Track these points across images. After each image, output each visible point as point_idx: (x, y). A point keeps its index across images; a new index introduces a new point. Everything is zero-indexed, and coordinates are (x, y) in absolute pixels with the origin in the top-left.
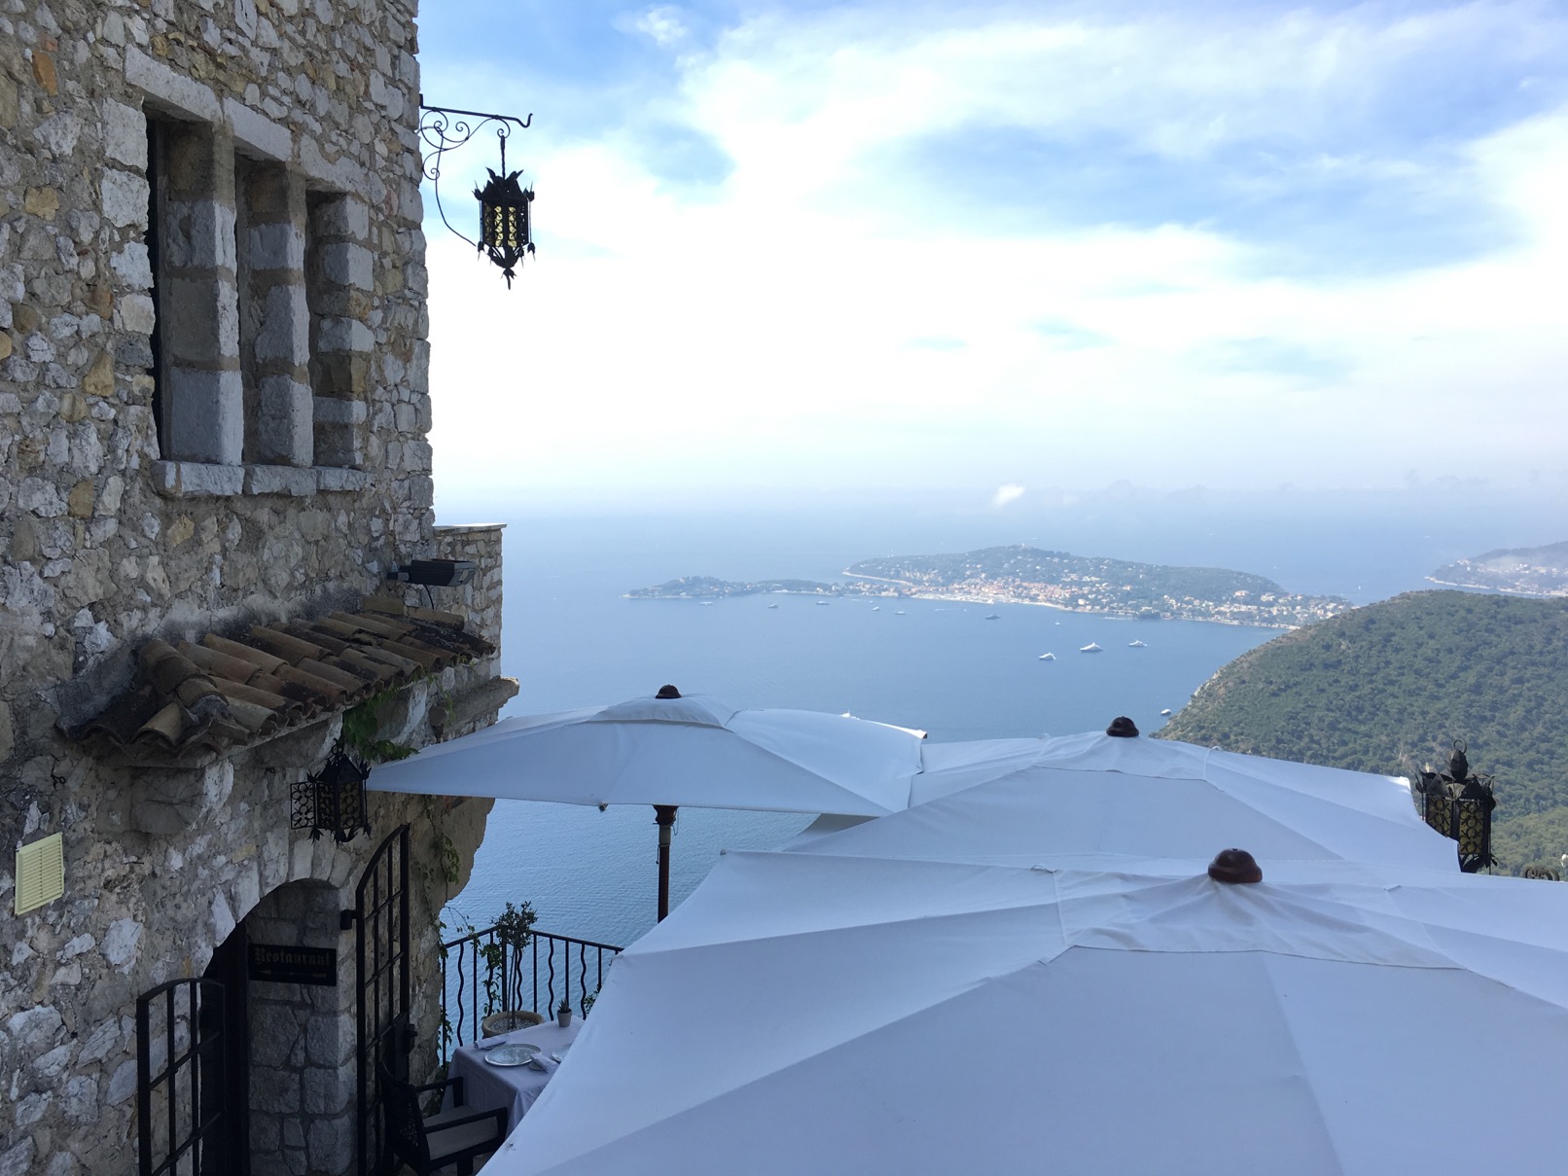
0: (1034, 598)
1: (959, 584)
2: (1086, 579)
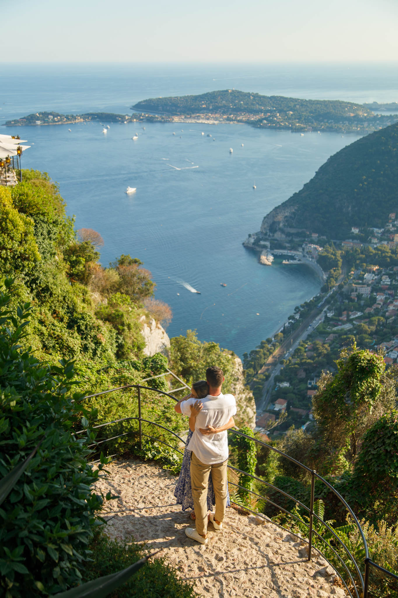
1: (198, 113)
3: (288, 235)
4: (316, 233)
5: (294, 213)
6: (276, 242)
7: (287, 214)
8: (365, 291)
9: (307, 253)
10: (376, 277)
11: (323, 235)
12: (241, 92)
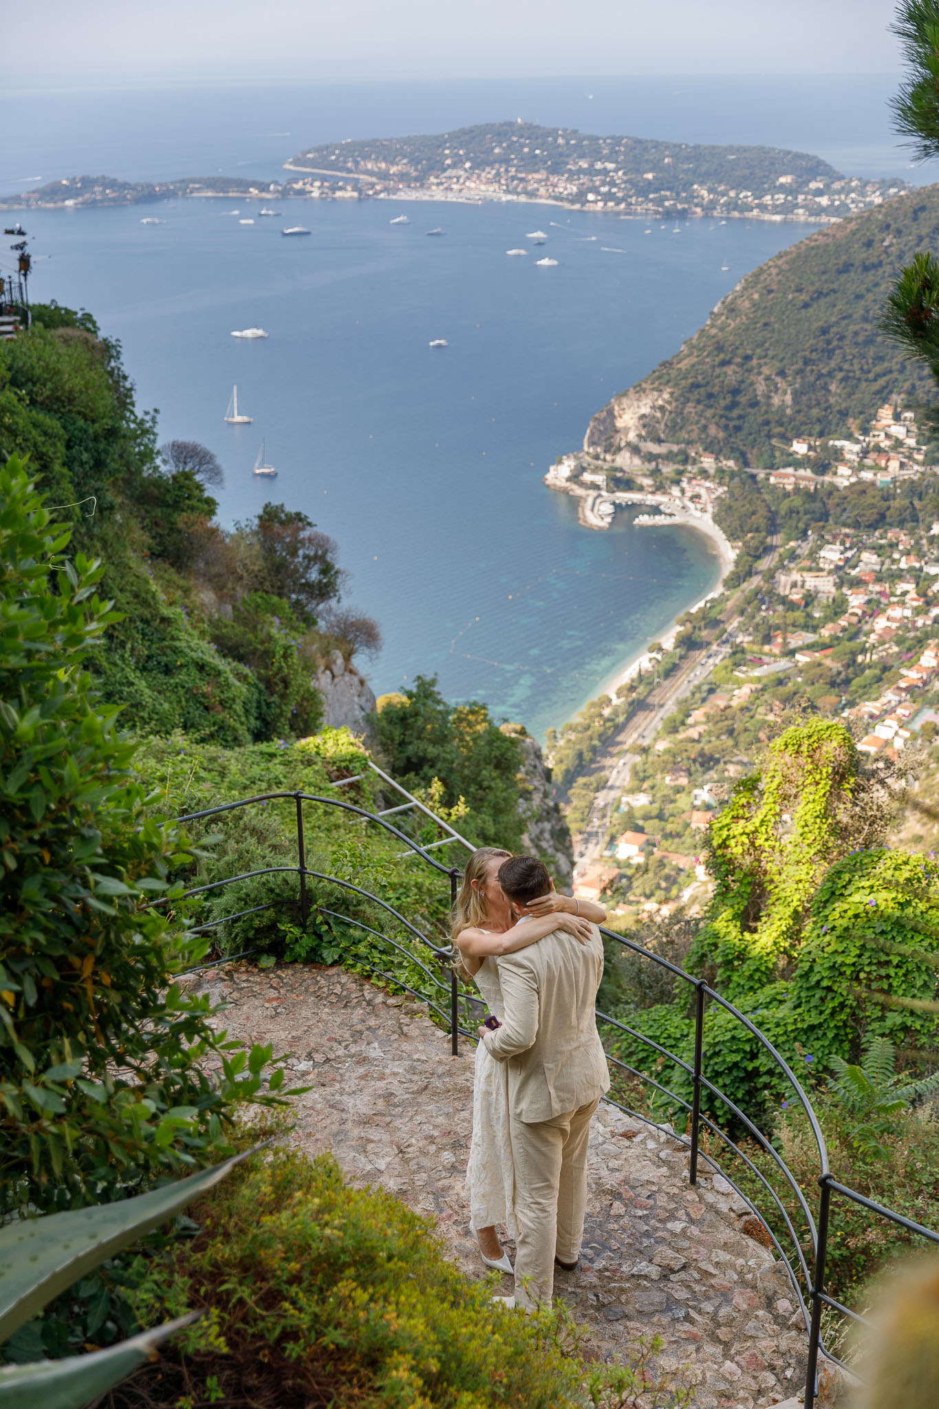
0: (532, 194)
1: (437, 177)
2: (599, 166)
3: (650, 457)
4: (712, 452)
5: (662, 408)
6: (619, 475)
7: (645, 410)
8: (825, 585)
9: (692, 499)
10: (849, 554)
11: (728, 459)
12: (538, 127)
